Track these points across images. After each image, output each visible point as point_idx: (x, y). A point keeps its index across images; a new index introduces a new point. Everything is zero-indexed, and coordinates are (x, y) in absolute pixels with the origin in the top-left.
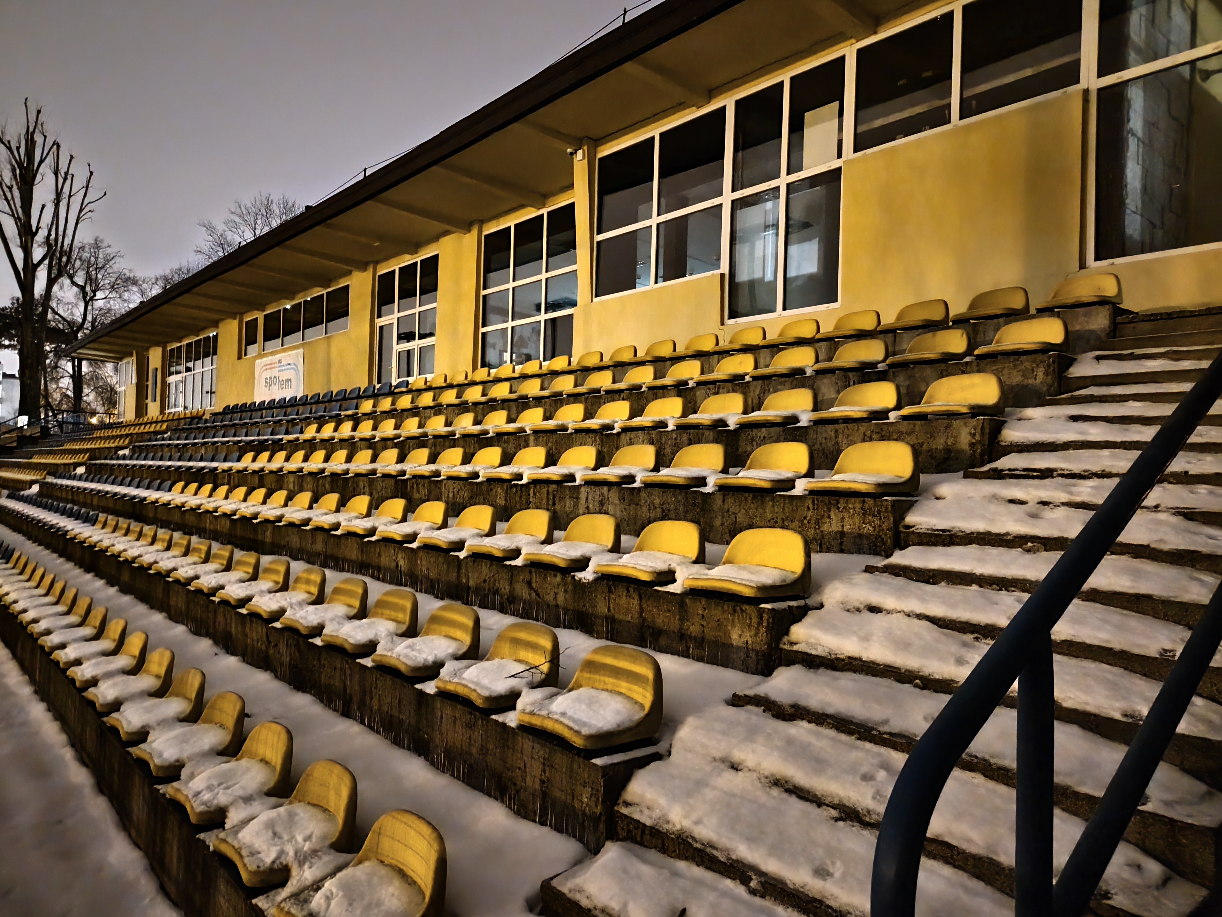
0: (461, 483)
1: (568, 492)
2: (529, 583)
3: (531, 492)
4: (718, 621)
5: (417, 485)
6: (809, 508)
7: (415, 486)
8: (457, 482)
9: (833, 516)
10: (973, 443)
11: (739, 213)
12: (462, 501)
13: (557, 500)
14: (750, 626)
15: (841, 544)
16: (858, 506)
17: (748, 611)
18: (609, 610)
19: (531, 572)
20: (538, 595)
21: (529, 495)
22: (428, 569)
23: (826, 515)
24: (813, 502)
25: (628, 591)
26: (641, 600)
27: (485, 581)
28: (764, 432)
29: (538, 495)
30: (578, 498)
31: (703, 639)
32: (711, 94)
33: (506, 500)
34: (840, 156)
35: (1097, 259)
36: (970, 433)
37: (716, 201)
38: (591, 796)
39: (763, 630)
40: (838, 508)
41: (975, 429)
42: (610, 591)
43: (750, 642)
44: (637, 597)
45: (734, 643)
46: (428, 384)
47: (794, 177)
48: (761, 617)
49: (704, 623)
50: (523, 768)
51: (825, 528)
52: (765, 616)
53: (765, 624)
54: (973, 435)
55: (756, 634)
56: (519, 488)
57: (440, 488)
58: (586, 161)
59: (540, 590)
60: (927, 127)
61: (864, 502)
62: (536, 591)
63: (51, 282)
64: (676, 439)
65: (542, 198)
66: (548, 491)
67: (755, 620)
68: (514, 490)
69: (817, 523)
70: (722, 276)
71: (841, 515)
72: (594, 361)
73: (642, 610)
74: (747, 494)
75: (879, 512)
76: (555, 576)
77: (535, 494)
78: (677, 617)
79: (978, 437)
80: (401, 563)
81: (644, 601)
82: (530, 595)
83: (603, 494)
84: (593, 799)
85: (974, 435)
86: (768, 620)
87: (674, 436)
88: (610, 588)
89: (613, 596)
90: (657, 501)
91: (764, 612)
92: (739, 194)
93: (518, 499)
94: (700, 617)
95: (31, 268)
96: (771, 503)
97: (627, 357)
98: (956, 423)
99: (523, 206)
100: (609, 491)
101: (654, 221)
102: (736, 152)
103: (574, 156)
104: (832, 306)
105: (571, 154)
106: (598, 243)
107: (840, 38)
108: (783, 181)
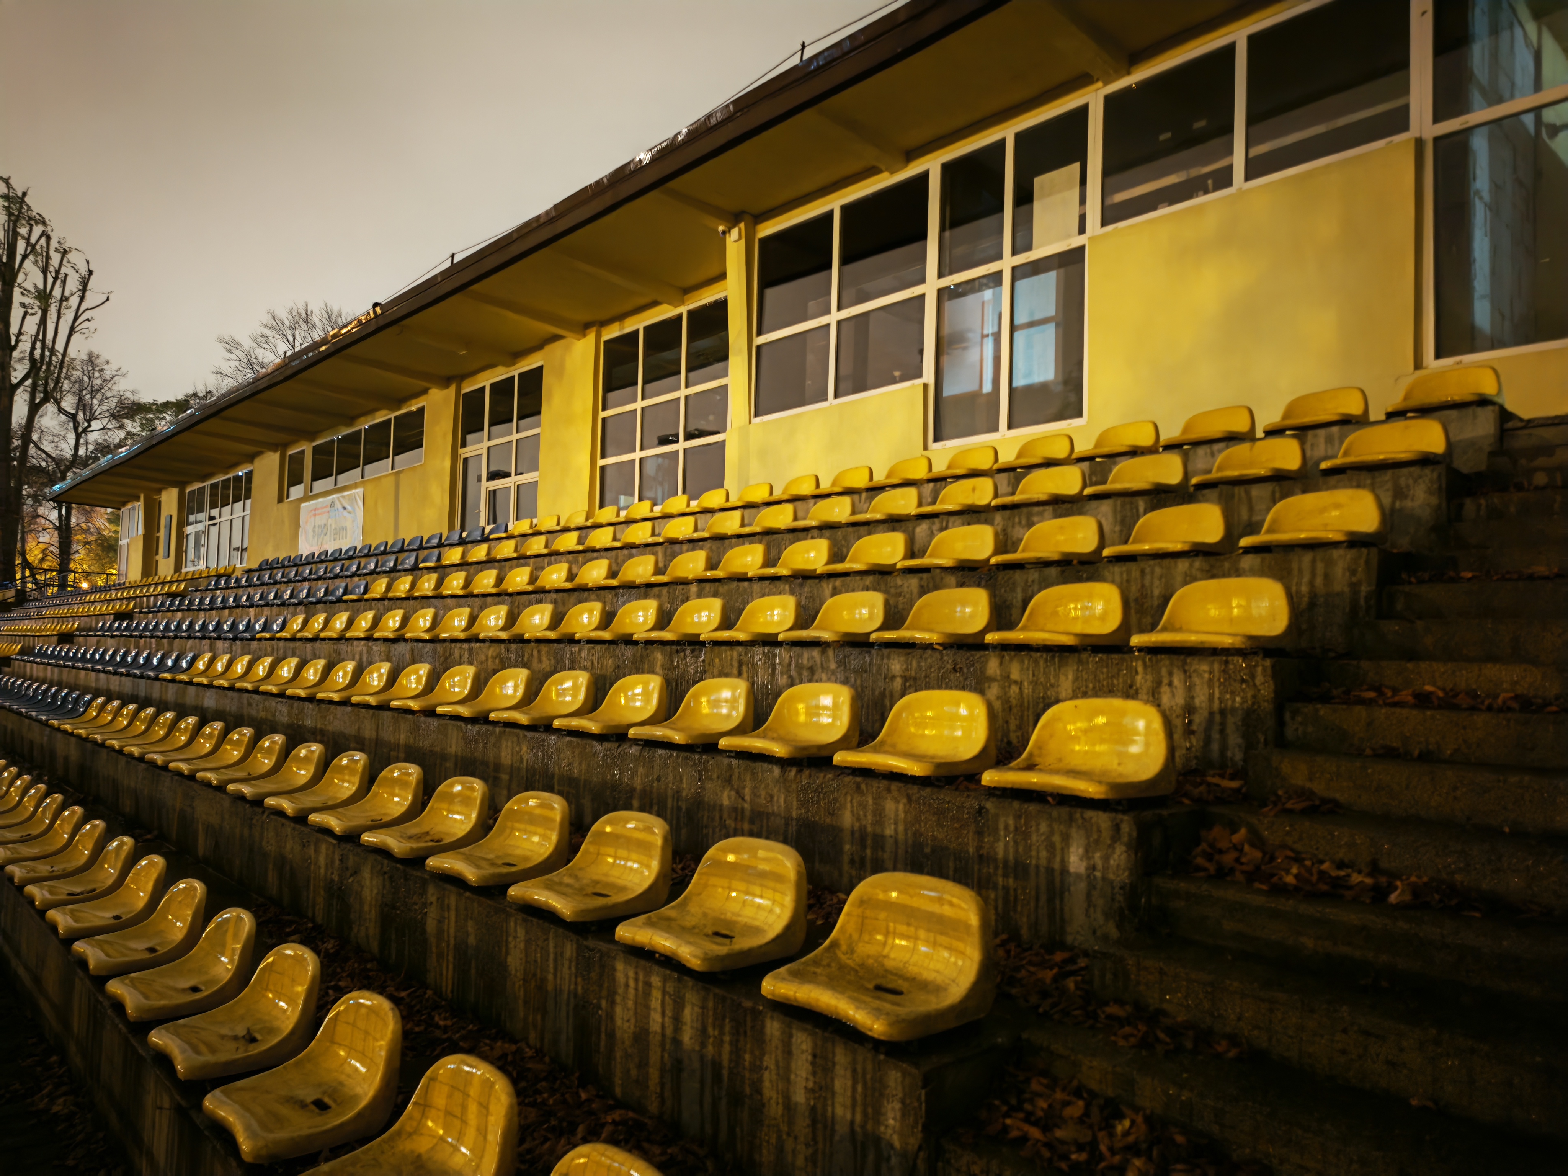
2: (728, 781)
11: (948, 305)
14: (1098, 842)
15: (1190, 723)
16: (1217, 668)
17: (1094, 821)
19: (731, 766)
23: (1166, 682)
26: (910, 805)
34: (1082, 232)
35: (1438, 355)
36: (1348, 569)
37: (916, 291)
39: (1121, 850)
40: (1185, 671)
41: (1356, 564)
43: (1098, 868)
45: (1072, 870)
46: (535, 528)
47: (1022, 259)
48: (1117, 829)
49: (1018, 838)
52: (1125, 827)
53: (1124, 840)
54: (1353, 572)
55: (1110, 856)
58: (743, 241)
59: (745, 791)
60: (1201, 193)
61: (1227, 662)
65: (681, 293)
67: (1106, 833)
69: (1152, 693)
71: (1189, 681)
72: (760, 495)
75: (1252, 676)
76: (770, 770)
78: (973, 829)
79: (1360, 575)
81: (915, 806)
82: (729, 797)
92: (947, 281)
94: (1011, 828)
97: (807, 489)
99: (655, 303)
101: (834, 317)
102: (942, 229)
103: (727, 235)
104: (1075, 422)
105: (724, 233)
106: (759, 347)
107: (1082, 80)
108: (1007, 263)
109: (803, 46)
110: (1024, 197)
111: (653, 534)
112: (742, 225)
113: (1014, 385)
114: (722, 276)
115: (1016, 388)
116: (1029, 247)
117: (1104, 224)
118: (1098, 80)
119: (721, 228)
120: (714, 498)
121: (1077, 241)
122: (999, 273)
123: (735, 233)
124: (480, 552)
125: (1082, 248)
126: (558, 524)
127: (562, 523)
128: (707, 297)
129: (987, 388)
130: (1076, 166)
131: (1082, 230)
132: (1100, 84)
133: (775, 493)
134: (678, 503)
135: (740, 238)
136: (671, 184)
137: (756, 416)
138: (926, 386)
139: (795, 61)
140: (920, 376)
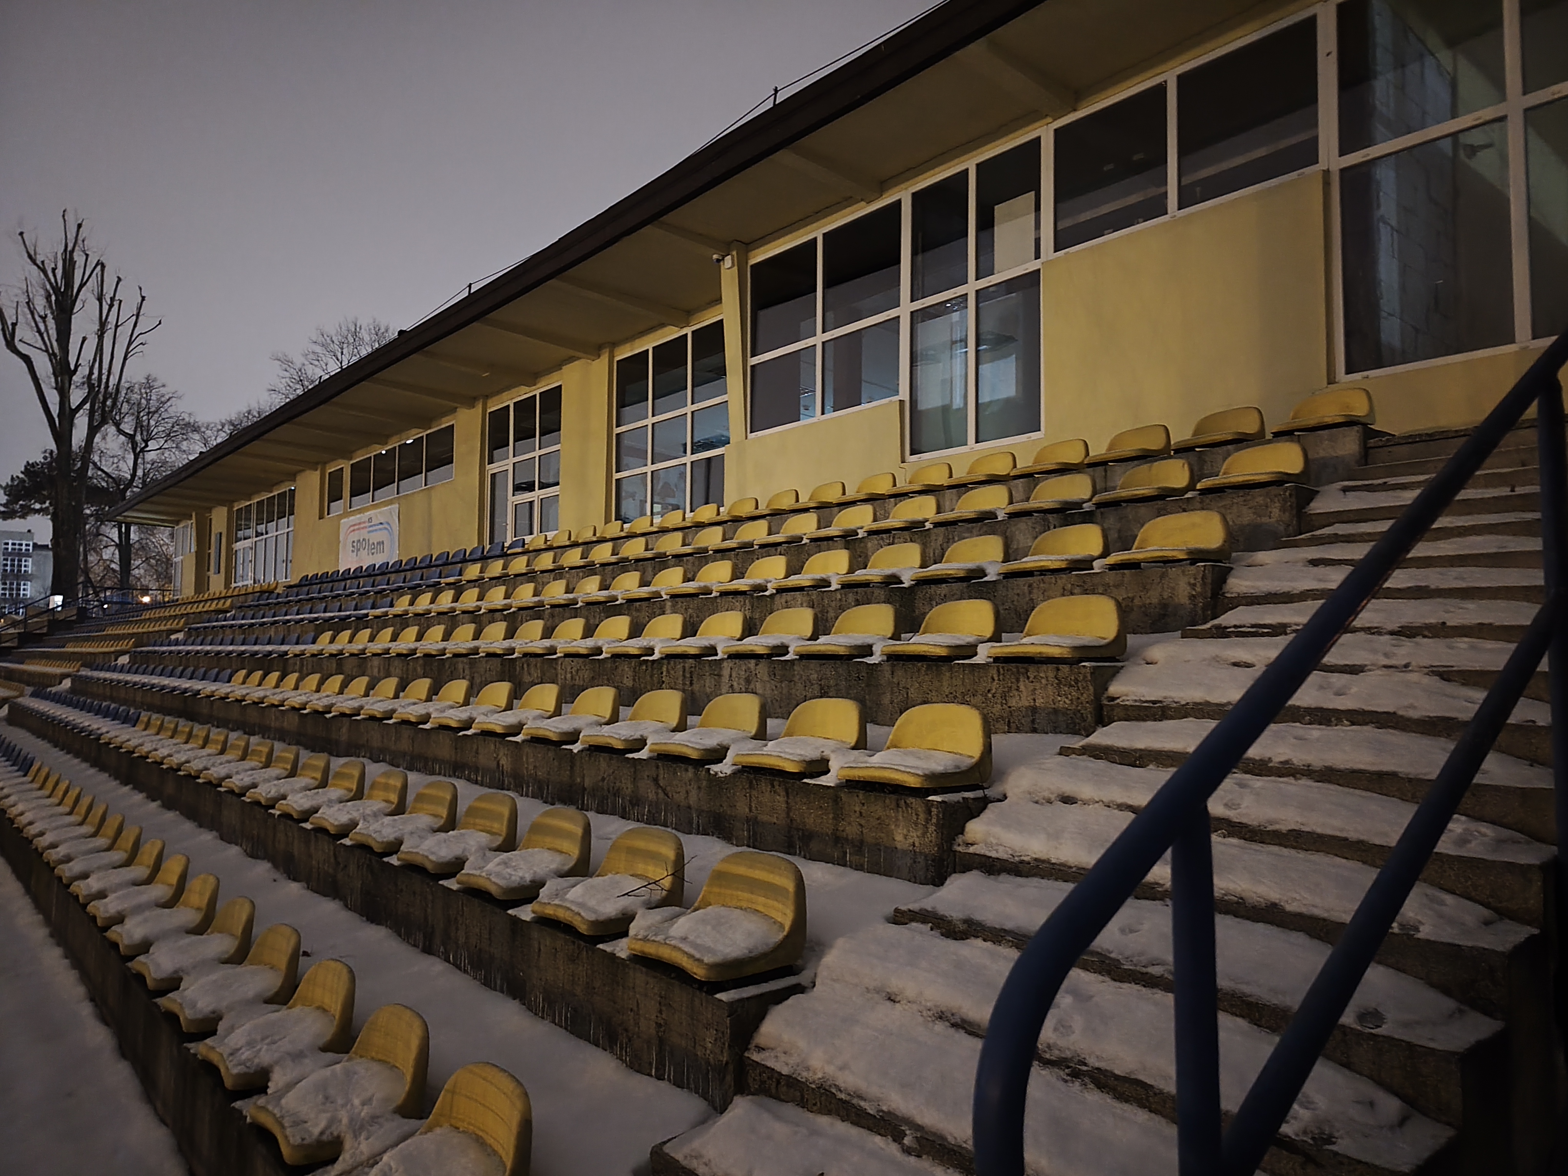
0: (581, 660)
1: (707, 668)
2: (656, 780)
3: (664, 669)
4: (878, 819)
5: (528, 665)
6: (994, 680)
7: (525, 666)
8: (576, 660)
9: (1022, 688)
10: (1193, 596)
11: (920, 326)
12: (581, 683)
13: (695, 679)
14: (916, 824)
15: (1033, 721)
16: (1051, 674)
17: (913, 805)
18: (751, 811)
19: (657, 767)
20: (667, 795)
21: (662, 673)
22: (535, 767)
23: (1014, 686)
24: (998, 671)
25: (773, 786)
26: (788, 797)
27: (603, 779)
28: (944, 589)
29: (672, 672)
30: (720, 676)
31: (862, 842)
32: (882, 186)
33: (634, 680)
34: (1038, 256)
35: (1348, 372)
36: (1189, 584)
37: (892, 313)
38: (716, 1040)
39: (932, 828)
40: (1028, 678)
41: (1195, 579)
42: (751, 787)
43: (917, 844)
44: (783, 793)
45: (899, 846)
46: (548, 543)
47: (984, 283)
48: (929, 812)
49: (863, 822)
50: (635, 1009)
51: (1013, 702)
52: (934, 811)
53: (934, 821)
54: (1193, 586)
55: (924, 834)
56: (649, 664)
57: (555, 669)
58: (736, 268)
59: (668, 788)
60: (1140, 220)
61: (1058, 669)
62: (664, 790)
63: (93, 431)
64: (840, 600)
65: (685, 315)
66: (684, 667)
67: (922, 816)
68: (644, 667)
69: (1004, 696)
70: (902, 402)
71: (1031, 686)
72: (747, 509)
73: (789, 809)
74: (920, 664)
75: (1077, 681)
76: (687, 770)
77: (668, 671)
78: (831, 816)
79: (1198, 589)
80: (503, 761)
81: (791, 797)
82: (657, 793)
83: (749, 668)
84: (719, 1043)
85: (1195, 585)
86: (937, 815)
87: (839, 596)
88: (751, 783)
89: (754, 793)
90: (815, 676)
91: (933, 805)
92: (919, 305)
93: (648, 678)
94: (858, 814)
95: (68, 414)
96: (948, 674)
97: (787, 503)
98: (1173, 571)
99: (662, 325)
100: (757, 665)
101: (819, 339)
102: (914, 253)
103: (722, 263)
104: (1034, 435)
105: (718, 261)
106: (753, 367)
107: (1031, 116)
108: (972, 287)
110: (986, 223)
112: (734, 253)
113: (980, 401)
114: (719, 300)
115: (982, 404)
116: (991, 273)
117: (1056, 249)
118: (1047, 116)
119: (715, 257)
121: (1033, 266)
122: (965, 296)
123: (728, 262)
124: (496, 568)
125: (1038, 272)
126: (569, 539)
127: (572, 539)
128: (708, 319)
129: (957, 402)
130: (1031, 195)
132: (1049, 120)
133: (760, 508)
135: (733, 265)
136: (664, 219)
137: (751, 431)
139: (769, 105)
140: (897, 392)
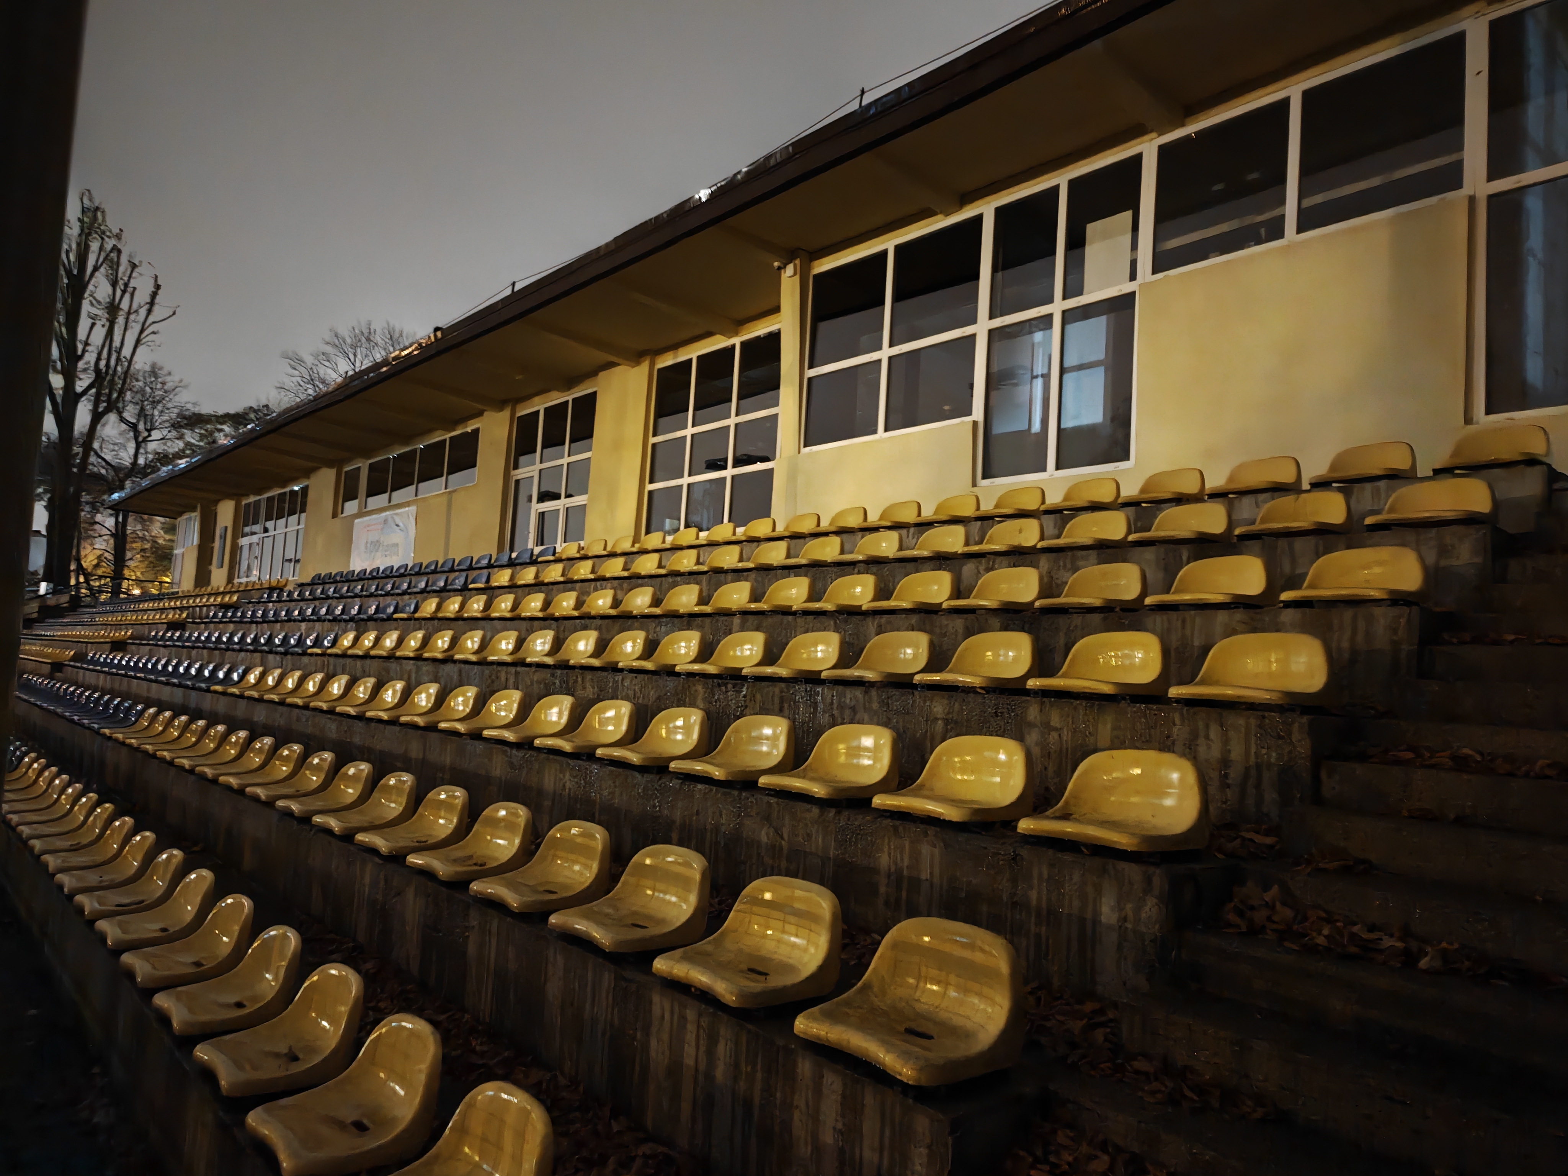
2: (768, 819)
10: (1396, 641)
11: (996, 345)
14: (1129, 894)
16: (1253, 723)
17: (1127, 873)
18: (895, 862)
19: (770, 804)
20: (781, 836)
22: (610, 793)
25: (927, 836)
32: (963, 198)
35: (1489, 412)
36: (1390, 628)
37: (967, 330)
39: (1152, 901)
40: (1222, 725)
41: (1397, 622)
43: (1129, 919)
44: (939, 844)
46: (582, 552)
47: (1071, 303)
49: (1052, 887)
51: (1200, 752)
54: (1396, 630)
55: (1140, 908)
58: (797, 277)
59: (784, 829)
60: (1251, 244)
61: (1263, 717)
62: (777, 831)
63: (97, 418)
65: (738, 324)
71: (1225, 734)
72: (808, 526)
79: (1403, 634)
82: (768, 835)
92: (998, 322)
95: (72, 400)
97: (854, 521)
99: (709, 334)
101: (885, 353)
102: (995, 269)
103: (783, 271)
104: (1123, 465)
105: (779, 268)
106: (810, 379)
107: (1136, 131)
108: (1057, 307)
109: (863, 92)
110: (1076, 242)
111: (698, 563)
112: (798, 261)
113: (1062, 426)
114: (776, 309)
115: (1064, 429)
116: (1080, 293)
117: (1155, 271)
118: (1152, 131)
119: (776, 264)
120: (760, 528)
121: (1127, 287)
122: (1050, 316)
123: (790, 270)
124: (528, 575)
125: (1133, 294)
126: (605, 549)
127: (609, 548)
128: (761, 329)
129: (1036, 427)
130: (1128, 215)
131: (1133, 277)
132: (1154, 135)
133: (822, 524)
134: (724, 530)
135: (795, 274)
136: (730, 221)
137: (805, 446)
138: (975, 423)
139: (854, 106)
140: (969, 413)
